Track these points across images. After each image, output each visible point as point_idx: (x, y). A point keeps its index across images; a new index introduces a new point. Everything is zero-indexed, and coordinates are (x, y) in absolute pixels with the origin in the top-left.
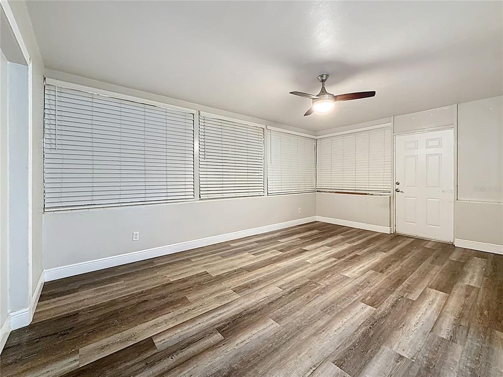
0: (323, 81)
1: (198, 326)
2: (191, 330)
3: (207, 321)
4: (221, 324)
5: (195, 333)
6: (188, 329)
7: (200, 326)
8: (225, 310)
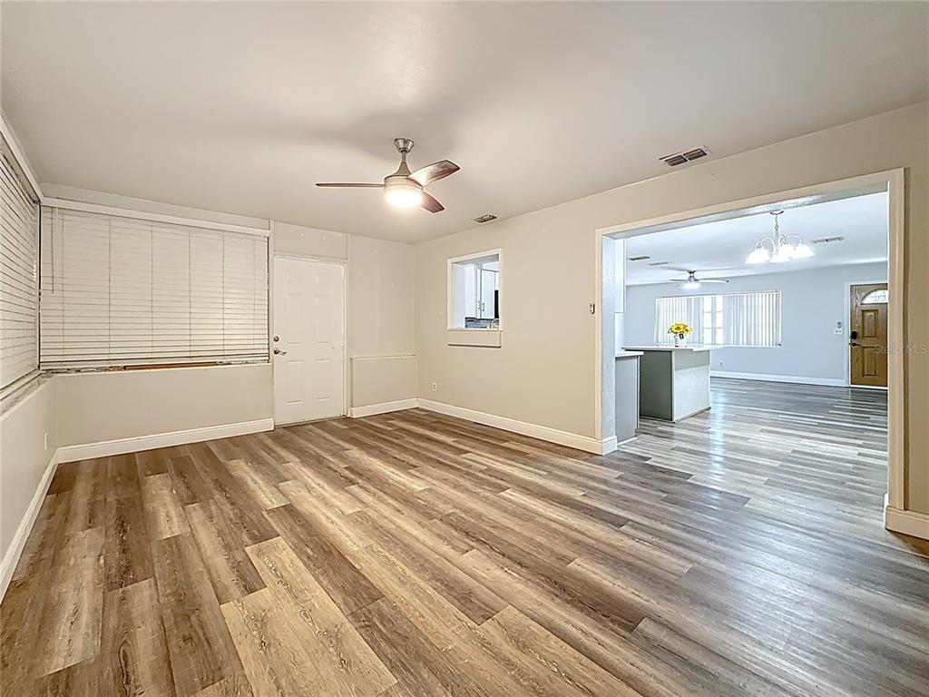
0: (404, 151)
1: (643, 665)
2: (661, 676)
3: (617, 652)
4: (616, 627)
5: (663, 665)
6: (661, 682)
7: (638, 662)
8: (569, 627)
